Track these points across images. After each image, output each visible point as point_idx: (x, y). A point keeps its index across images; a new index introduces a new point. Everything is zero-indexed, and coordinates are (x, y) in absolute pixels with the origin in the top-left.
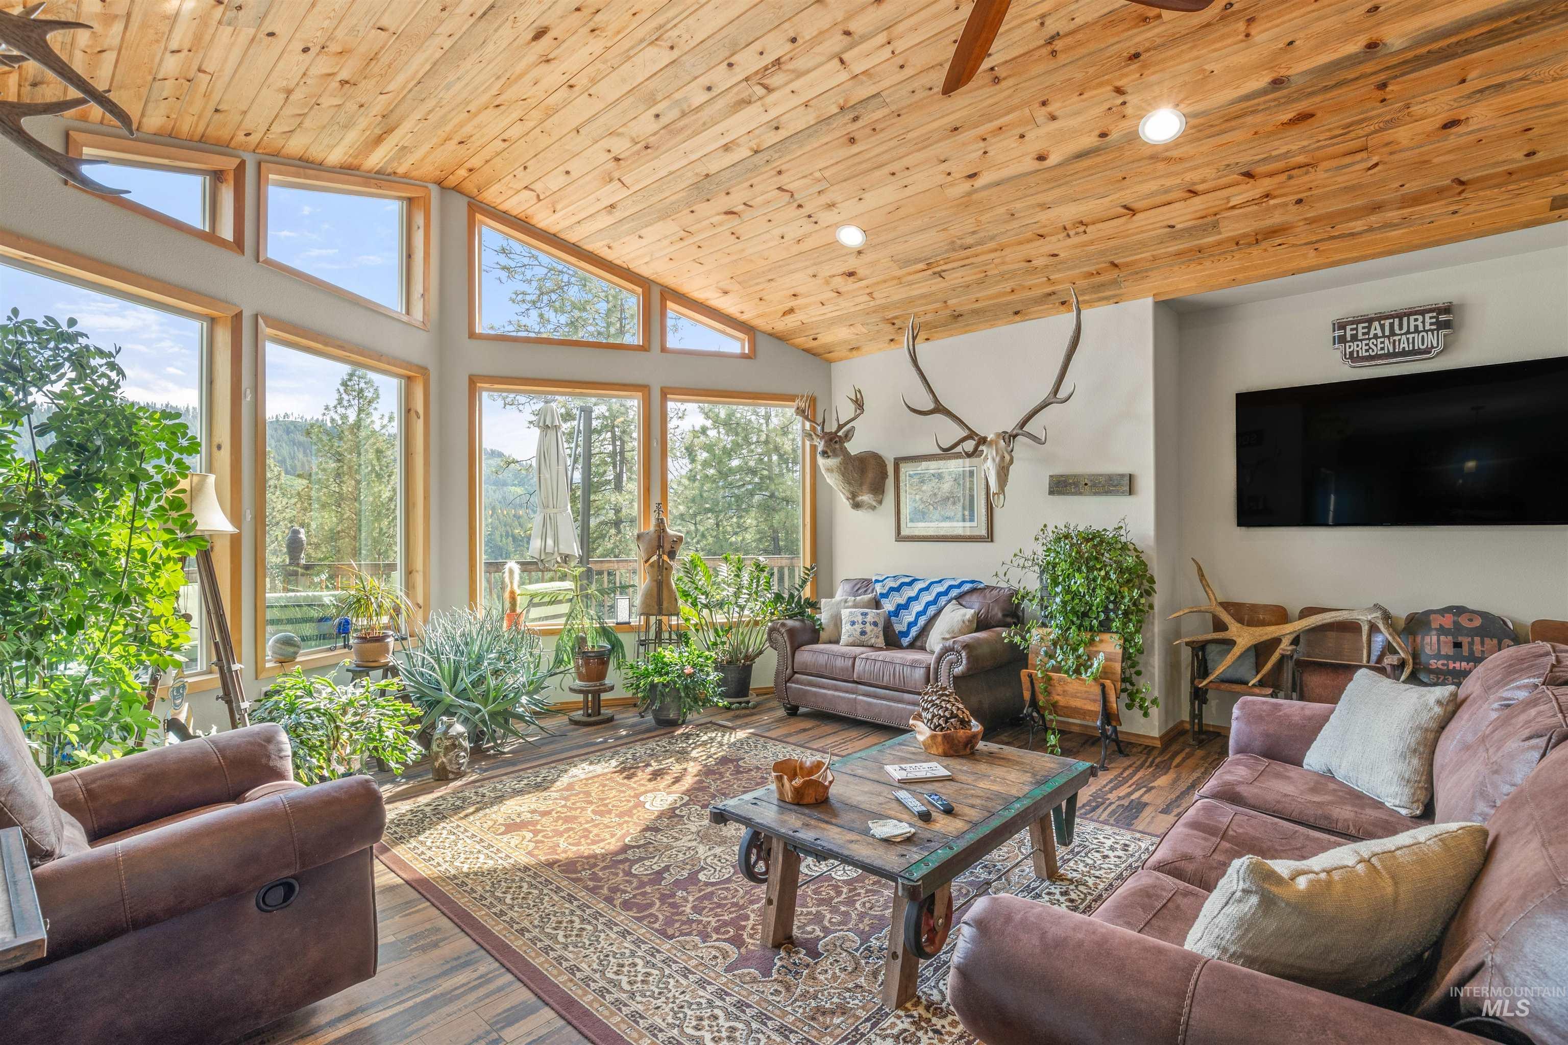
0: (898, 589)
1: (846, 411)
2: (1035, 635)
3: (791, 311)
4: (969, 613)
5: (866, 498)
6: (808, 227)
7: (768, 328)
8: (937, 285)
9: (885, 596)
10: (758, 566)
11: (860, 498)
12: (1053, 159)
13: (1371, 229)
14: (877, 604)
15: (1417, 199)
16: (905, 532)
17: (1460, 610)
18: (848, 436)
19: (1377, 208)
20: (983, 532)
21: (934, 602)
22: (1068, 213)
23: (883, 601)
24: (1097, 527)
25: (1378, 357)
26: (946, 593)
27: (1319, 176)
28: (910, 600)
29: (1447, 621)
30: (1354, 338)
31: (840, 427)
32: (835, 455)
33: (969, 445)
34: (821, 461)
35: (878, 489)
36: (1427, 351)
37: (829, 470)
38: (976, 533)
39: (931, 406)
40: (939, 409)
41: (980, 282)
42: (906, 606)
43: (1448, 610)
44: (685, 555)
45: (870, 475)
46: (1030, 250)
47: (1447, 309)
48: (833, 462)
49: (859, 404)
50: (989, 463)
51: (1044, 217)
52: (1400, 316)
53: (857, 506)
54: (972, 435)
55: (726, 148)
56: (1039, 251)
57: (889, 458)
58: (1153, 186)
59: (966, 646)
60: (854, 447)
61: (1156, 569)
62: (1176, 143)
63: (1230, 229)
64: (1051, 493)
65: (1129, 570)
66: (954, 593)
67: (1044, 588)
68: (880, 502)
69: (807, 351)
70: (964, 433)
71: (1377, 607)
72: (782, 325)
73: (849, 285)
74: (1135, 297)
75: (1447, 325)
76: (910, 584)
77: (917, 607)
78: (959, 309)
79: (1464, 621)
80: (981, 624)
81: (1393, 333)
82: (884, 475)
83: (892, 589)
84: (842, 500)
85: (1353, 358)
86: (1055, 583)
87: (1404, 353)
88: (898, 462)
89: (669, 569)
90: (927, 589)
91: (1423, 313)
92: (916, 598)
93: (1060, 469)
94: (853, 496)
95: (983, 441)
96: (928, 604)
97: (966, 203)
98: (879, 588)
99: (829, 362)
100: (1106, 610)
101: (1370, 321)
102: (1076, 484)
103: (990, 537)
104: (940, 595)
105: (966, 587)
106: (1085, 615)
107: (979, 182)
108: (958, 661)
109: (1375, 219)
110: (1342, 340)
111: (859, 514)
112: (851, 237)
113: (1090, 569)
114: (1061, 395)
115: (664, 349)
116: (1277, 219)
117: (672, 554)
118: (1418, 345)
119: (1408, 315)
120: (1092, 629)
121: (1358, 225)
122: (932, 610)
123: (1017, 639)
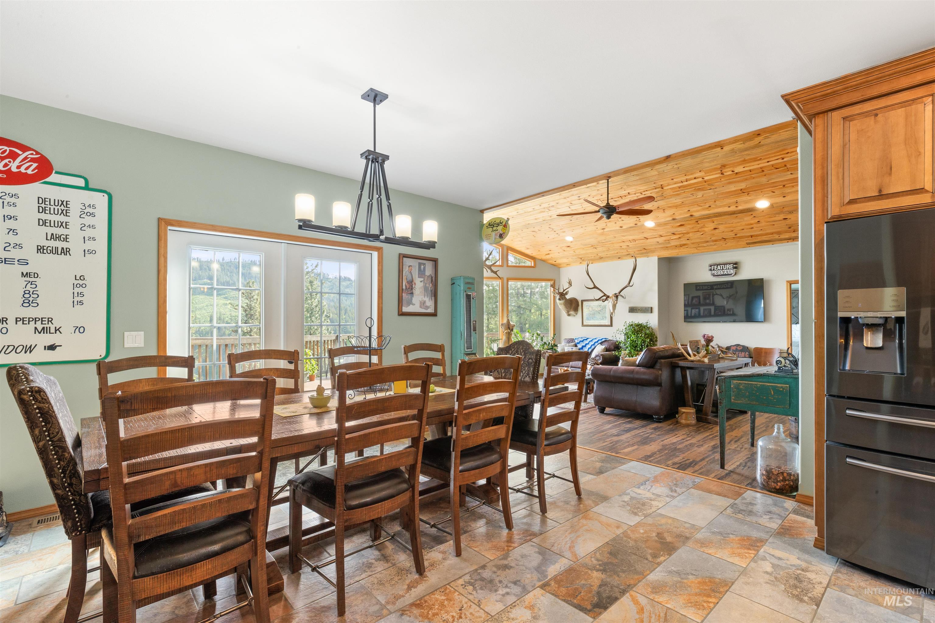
0: (583, 341)
1: (566, 286)
2: (623, 352)
3: (549, 254)
4: (603, 347)
5: (572, 313)
6: (557, 236)
7: (540, 258)
8: (595, 250)
9: (578, 343)
10: (537, 334)
11: (570, 313)
12: (624, 227)
13: (708, 246)
14: (576, 346)
15: (716, 241)
16: (585, 324)
17: (738, 345)
18: (566, 294)
19: (707, 242)
20: (609, 324)
21: (594, 344)
22: (631, 238)
23: (578, 345)
24: (640, 323)
25: (719, 275)
26: (597, 342)
27: (691, 235)
28: (586, 344)
29: (734, 348)
30: (714, 269)
31: (564, 290)
32: (563, 299)
33: (605, 298)
34: (558, 301)
35: (576, 310)
36: (731, 275)
37: (560, 304)
38: (607, 324)
39: (593, 286)
40: (595, 287)
41: (608, 251)
42: (585, 346)
43: (735, 345)
44: (515, 330)
45: (574, 305)
46: (622, 244)
47: (736, 263)
48: (562, 302)
49: (570, 284)
50: (610, 303)
51: (624, 238)
52: (725, 264)
53: (569, 315)
54: (605, 295)
55: (536, 219)
56: (624, 245)
57: (580, 299)
58: (651, 234)
59: (602, 355)
60: (568, 297)
61: (658, 334)
62: (655, 227)
63: (673, 243)
64: (629, 312)
65: (648, 334)
66: (600, 342)
67: (625, 340)
68: (577, 314)
69: (552, 264)
70: (603, 295)
71: (717, 344)
72: (544, 257)
73: (566, 249)
74: (652, 256)
75: (736, 268)
76: (586, 339)
77: (588, 346)
78: (602, 256)
79: (738, 348)
80: (607, 350)
81: (723, 269)
82: (578, 305)
83: (581, 341)
84: (564, 313)
85: (714, 275)
86: (628, 338)
87: (726, 275)
88: (582, 301)
89: (511, 334)
90: (591, 341)
91: (730, 264)
92: (588, 344)
93: (632, 305)
94: (568, 312)
95: (608, 297)
96: (592, 345)
97: (602, 234)
98: (576, 341)
99: (560, 268)
100: (642, 346)
101: (718, 265)
102: (636, 310)
103: (611, 325)
104: (595, 342)
105: (603, 340)
106: (636, 347)
107: (605, 230)
108: (600, 359)
109: (707, 244)
110: (711, 270)
111: (569, 317)
112: (569, 239)
113: (638, 334)
114: (631, 284)
115: (508, 266)
116: (684, 242)
117: (512, 330)
118: (729, 273)
119: (727, 264)
120: (638, 351)
121: (705, 245)
122: (593, 347)
123: (617, 354)
